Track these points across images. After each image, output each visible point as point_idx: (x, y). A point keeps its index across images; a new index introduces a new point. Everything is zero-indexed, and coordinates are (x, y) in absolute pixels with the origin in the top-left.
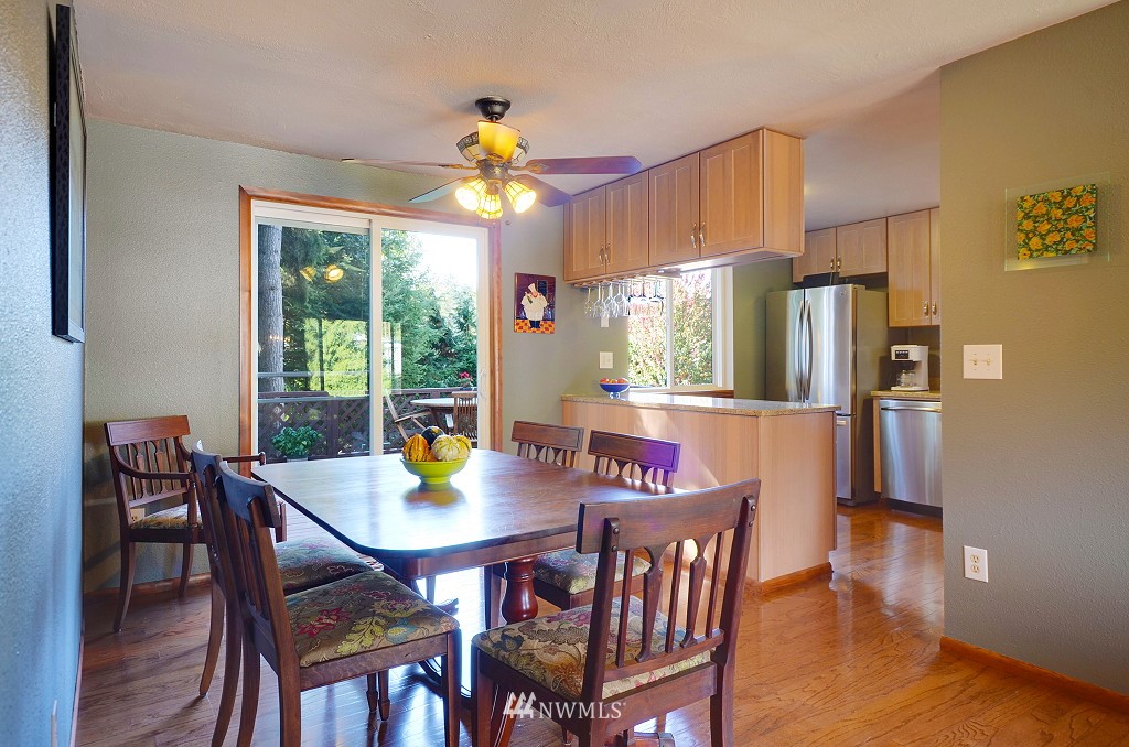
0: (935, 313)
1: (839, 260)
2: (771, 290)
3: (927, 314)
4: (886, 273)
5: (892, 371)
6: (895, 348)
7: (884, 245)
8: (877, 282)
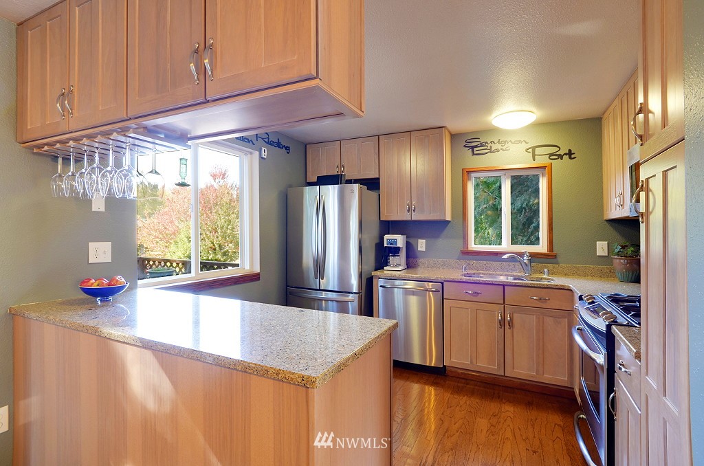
0: (414, 211)
1: (343, 166)
2: (290, 186)
3: (408, 211)
4: (378, 179)
5: (383, 255)
6: (386, 237)
7: (376, 156)
8: (372, 184)
